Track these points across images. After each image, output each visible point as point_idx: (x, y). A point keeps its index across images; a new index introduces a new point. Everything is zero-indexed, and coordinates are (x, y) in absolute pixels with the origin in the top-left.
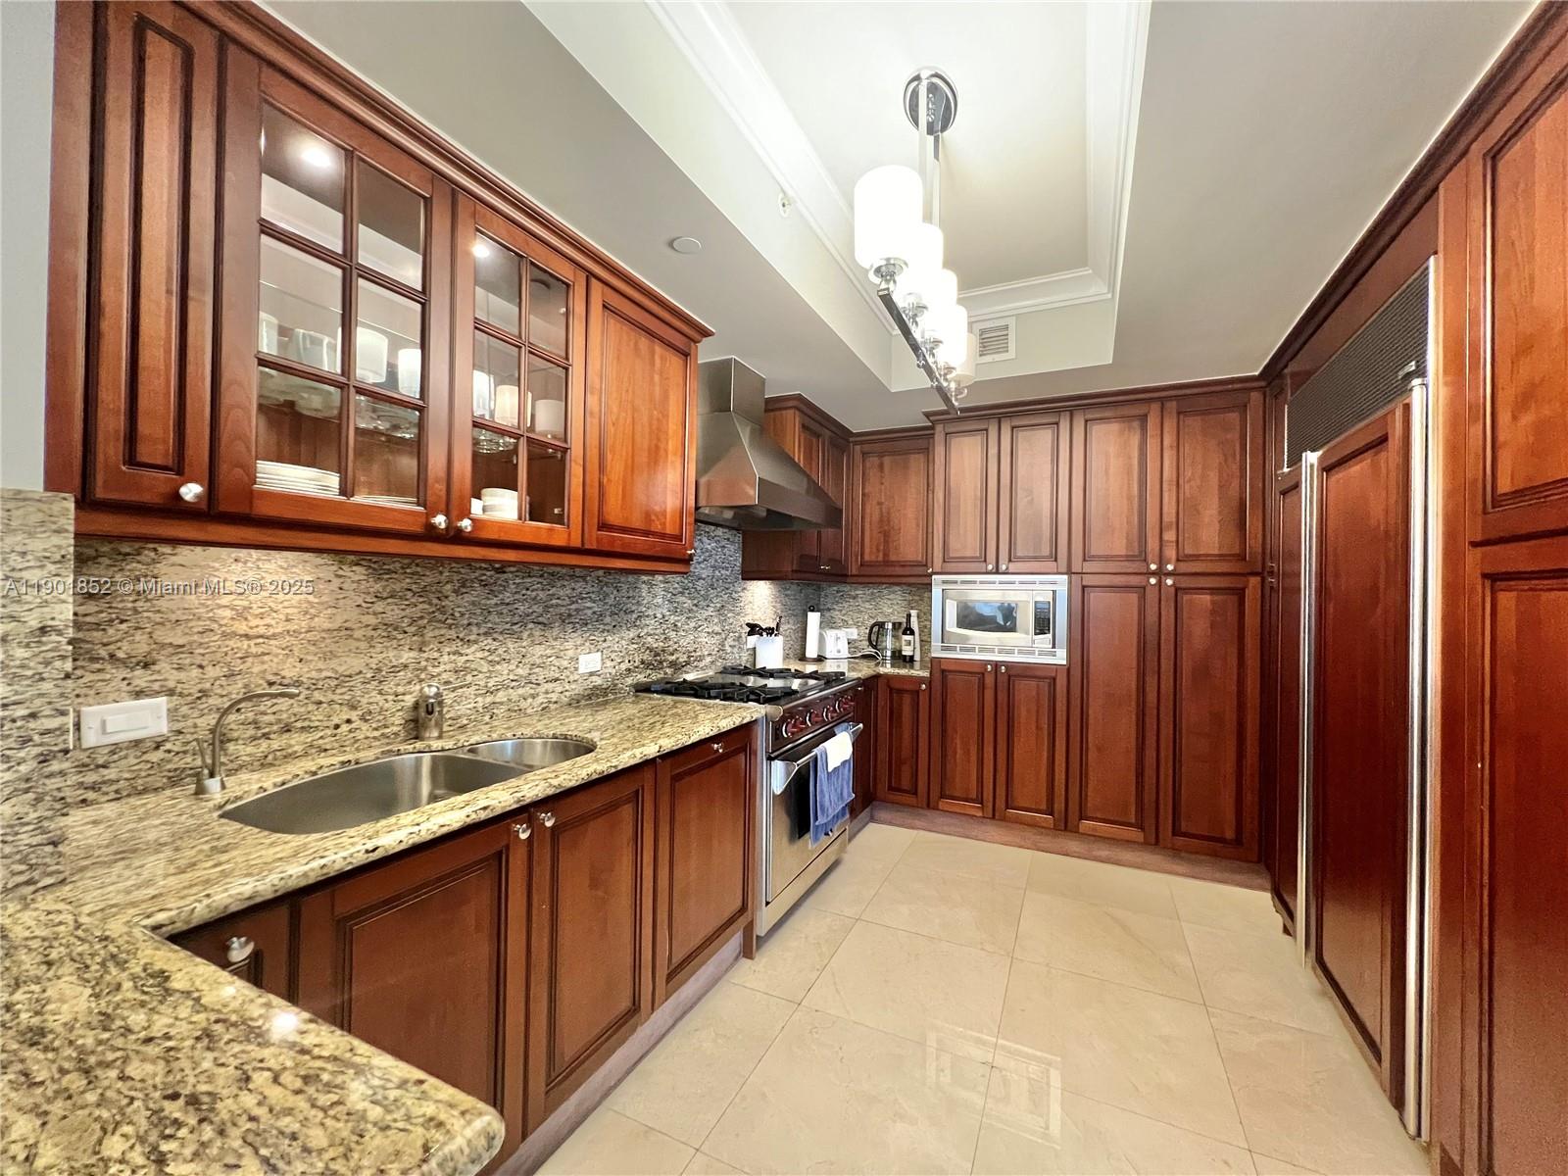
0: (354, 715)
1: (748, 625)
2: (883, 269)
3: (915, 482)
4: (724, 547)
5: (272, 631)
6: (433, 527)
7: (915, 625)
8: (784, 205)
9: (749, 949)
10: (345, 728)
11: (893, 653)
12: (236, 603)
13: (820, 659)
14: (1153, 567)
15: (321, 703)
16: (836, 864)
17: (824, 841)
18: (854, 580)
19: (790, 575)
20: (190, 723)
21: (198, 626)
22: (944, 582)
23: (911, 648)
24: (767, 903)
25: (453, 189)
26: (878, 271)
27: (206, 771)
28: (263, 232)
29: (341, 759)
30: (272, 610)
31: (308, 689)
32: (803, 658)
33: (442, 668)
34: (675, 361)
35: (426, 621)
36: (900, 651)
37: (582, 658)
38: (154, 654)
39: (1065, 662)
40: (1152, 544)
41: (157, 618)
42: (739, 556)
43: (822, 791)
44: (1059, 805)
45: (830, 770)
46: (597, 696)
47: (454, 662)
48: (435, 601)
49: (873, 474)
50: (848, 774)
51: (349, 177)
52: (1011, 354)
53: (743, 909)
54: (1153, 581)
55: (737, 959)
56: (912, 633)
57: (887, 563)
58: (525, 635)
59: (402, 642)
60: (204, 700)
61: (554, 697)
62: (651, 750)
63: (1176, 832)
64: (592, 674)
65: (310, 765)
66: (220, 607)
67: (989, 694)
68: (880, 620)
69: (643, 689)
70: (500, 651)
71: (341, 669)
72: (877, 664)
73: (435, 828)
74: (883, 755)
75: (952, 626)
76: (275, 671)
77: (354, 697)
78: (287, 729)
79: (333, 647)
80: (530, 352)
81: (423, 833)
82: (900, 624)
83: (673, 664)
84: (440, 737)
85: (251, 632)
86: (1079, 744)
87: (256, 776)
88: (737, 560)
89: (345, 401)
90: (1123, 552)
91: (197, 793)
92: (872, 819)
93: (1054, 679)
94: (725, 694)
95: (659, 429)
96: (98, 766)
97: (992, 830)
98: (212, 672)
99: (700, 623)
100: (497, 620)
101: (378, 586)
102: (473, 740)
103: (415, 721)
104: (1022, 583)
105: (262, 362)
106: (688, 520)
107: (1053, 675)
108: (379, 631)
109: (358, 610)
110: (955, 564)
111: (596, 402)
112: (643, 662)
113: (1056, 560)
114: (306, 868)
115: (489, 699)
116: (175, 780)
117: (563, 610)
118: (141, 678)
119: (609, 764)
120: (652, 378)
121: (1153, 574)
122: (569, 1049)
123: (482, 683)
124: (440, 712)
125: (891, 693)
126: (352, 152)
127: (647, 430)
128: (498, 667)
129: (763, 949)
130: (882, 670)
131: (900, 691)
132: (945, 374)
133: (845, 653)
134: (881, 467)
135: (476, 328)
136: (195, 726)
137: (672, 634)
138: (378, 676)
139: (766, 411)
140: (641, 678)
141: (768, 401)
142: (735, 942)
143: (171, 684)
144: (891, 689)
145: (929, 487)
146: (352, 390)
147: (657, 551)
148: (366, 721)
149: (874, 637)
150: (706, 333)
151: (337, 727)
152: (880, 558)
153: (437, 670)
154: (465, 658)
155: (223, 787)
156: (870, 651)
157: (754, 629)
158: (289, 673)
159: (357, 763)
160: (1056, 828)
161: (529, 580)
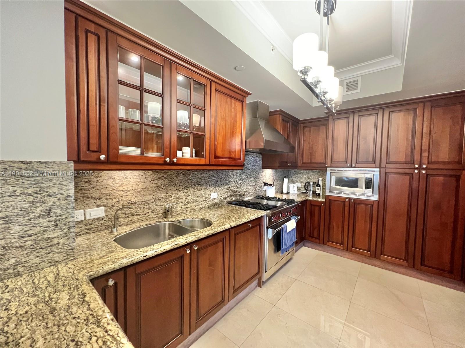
0: (149, 211)
1: (264, 183)
2: (303, 71)
3: (322, 135)
4: (256, 159)
5: (128, 189)
6: (166, 161)
7: (321, 183)
8: (273, 50)
9: (260, 284)
10: (147, 215)
11: (313, 192)
12: (120, 182)
13: (288, 193)
14: (417, 166)
15: (141, 208)
16: (291, 259)
17: (286, 253)
18: (300, 168)
19: (277, 167)
20: (110, 213)
21: (111, 189)
22: (331, 170)
23: (319, 191)
24: (266, 272)
25: (170, 62)
26: (301, 72)
27: (113, 227)
28: (119, 83)
29: (146, 223)
30: (128, 183)
31: (138, 204)
32: (282, 193)
33: (172, 198)
34: (239, 104)
35: (168, 185)
36: (315, 192)
37: (212, 194)
38: (101, 196)
39: (377, 199)
40: (417, 157)
41: (101, 187)
42: (261, 162)
43: (285, 239)
44: (373, 248)
45: (288, 232)
46: (217, 205)
47: (176, 196)
48: (170, 180)
49: (307, 133)
50: (294, 233)
51: (141, 64)
52: (359, 90)
53: (258, 273)
54: (416, 171)
55: (256, 287)
56: (320, 186)
57: (311, 163)
58: (195, 188)
59: (162, 191)
60: (113, 208)
61: (204, 205)
62: (228, 226)
63: (422, 264)
64: (215, 199)
65: (138, 225)
66: (116, 183)
67: (347, 209)
68: (308, 181)
69: (230, 203)
70: (188, 193)
71: (146, 199)
72: (307, 196)
73: (162, 250)
74: (308, 226)
75: (333, 185)
76: (130, 200)
77: (149, 206)
78: (133, 215)
79: (144, 193)
80: (193, 107)
81: (159, 252)
82: (316, 182)
83: (240, 195)
84: (172, 217)
85: (124, 190)
86: (382, 228)
87: (125, 227)
88: (260, 163)
89: (141, 128)
90: (404, 161)
91: (111, 232)
92: (304, 245)
93: (373, 205)
94: (254, 207)
95: (233, 126)
96: (90, 224)
97: (347, 254)
98: (115, 200)
99: (248, 183)
100: (188, 184)
101: (155, 176)
102: (180, 219)
103: (165, 213)
104: (360, 171)
105: (120, 120)
106: (243, 153)
107: (373, 203)
108: (156, 188)
109: (150, 183)
110: (335, 164)
111: (214, 120)
112: (230, 195)
113: (375, 163)
114: (128, 261)
115: (185, 206)
116: (107, 228)
117: (206, 180)
118: (98, 202)
119: (214, 231)
120: (231, 110)
121: (417, 169)
122: (203, 311)
123: (183, 202)
124: (172, 211)
125: (311, 206)
126: (142, 56)
127: (230, 127)
128: (188, 197)
129: (265, 285)
130: (308, 198)
131: (314, 205)
132: (330, 103)
133: (296, 191)
134: (310, 131)
135: (177, 102)
136: (111, 214)
137: (239, 186)
138: (155, 201)
139: (269, 116)
140: (230, 200)
141: (270, 112)
142: (255, 282)
143: (105, 204)
144: (311, 204)
145: (327, 137)
146: (143, 125)
147: (233, 163)
148: (153, 213)
149: (306, 186)
150: (249, 94)
151: (145, 214)
152: (309, 161)
153: (171, 199)
154: (179, 195)
155: (117, 231)
156: (305, 191)
157: (266, 184)
158: (133, 200)
159: (150, 225)
160: (371, 256)
161: (196, 172)
